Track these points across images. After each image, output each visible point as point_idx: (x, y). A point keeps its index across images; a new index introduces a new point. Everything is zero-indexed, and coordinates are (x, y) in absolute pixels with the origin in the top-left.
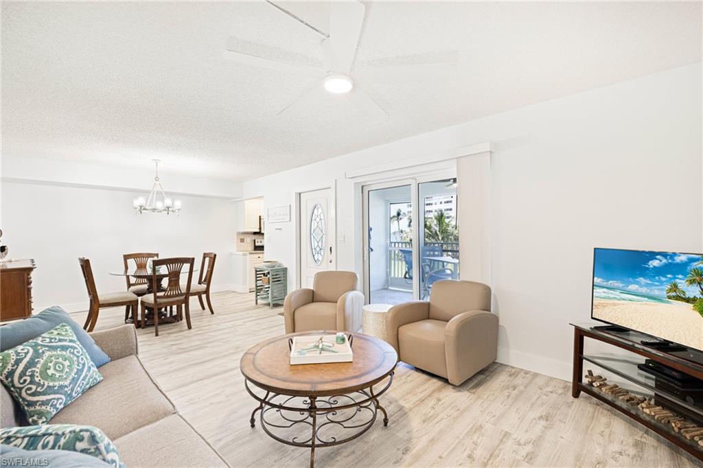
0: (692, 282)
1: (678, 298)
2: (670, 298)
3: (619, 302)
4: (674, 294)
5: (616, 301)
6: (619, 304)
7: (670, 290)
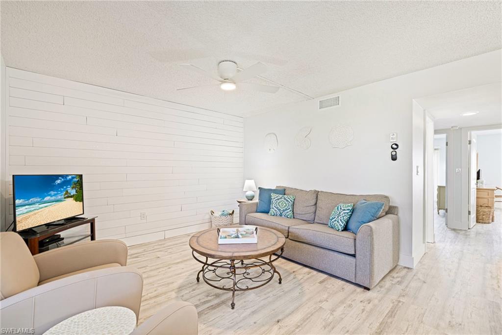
0: (73, 188)
1: (68, 197)
2: (65, 198)
3: (38, 211)
4: (67, 196)
5: (36, 211)
6: (38, 213)
7: (65, 194)
